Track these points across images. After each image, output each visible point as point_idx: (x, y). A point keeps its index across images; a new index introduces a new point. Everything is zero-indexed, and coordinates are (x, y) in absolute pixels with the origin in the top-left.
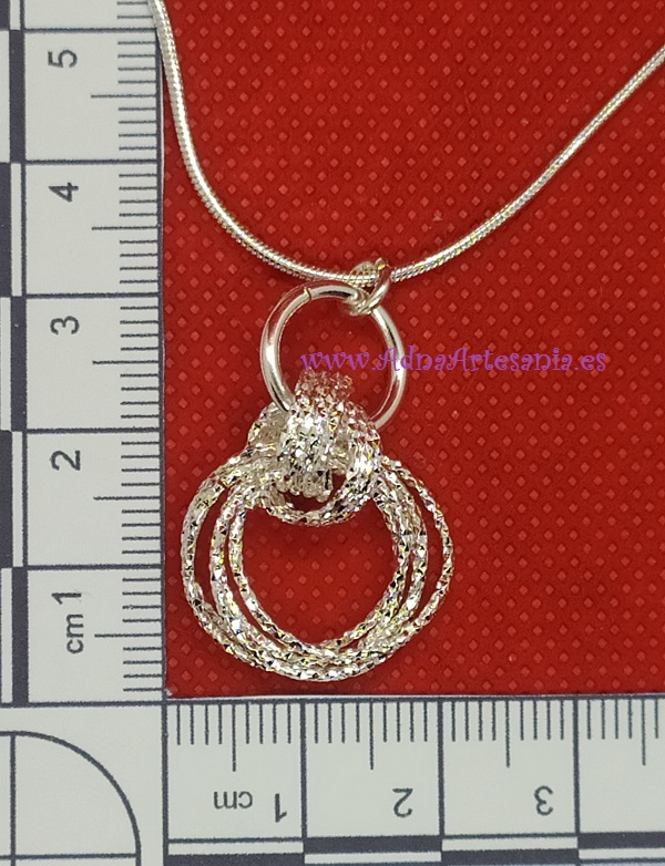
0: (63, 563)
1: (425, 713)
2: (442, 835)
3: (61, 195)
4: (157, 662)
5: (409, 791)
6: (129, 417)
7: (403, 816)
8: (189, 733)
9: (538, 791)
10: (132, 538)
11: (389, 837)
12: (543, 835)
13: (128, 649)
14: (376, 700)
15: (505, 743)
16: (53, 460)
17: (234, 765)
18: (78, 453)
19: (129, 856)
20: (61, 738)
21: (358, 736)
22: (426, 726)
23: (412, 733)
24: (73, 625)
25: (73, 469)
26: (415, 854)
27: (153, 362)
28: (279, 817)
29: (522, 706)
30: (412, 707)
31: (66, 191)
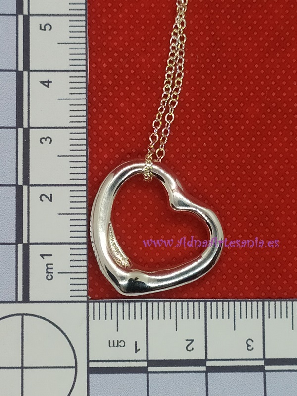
0: (44, 242)
1: (199, 307)
2: (206, 360)
3: (45, 85)
4: (85, 284)
5: (192, 340)
6: (73, 179)
7: (190, 351)
8: (98, 315)
9: (247, 341)
10: (74, 231)
11: (183, 360)
12: (250, 360)
13: (72, 279)
14: (179, 301)
15: (233, 320)
16: (41, 198)
17: (118, 329)
18: (51, 195)
19: (72, 367)
20: (43, 316)
21: (170, 316)
22: (199, 312)
23: (194, 315)
24: (49, 268)
25: (49, 202)
26: (195, 367)
27: (84, 156)
28: (136, 351)
29: (240, 304)
30: (193, 304)
31: (47, 83)
